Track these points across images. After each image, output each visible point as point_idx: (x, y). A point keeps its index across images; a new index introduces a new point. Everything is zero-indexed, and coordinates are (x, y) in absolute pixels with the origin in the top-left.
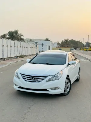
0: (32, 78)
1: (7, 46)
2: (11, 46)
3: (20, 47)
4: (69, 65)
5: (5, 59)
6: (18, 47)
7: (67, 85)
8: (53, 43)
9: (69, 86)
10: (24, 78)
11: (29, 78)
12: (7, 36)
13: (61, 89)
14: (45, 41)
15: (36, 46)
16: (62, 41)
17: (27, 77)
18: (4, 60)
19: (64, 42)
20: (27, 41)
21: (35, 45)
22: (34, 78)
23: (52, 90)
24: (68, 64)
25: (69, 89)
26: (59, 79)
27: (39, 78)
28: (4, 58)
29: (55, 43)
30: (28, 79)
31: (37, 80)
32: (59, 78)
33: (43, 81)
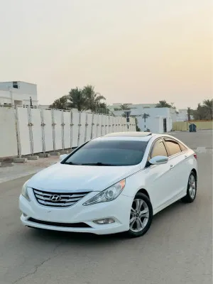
0: (53, 198)
1: (53, 125)
2: (63, 125)
3: (87, 125)
4: (151, 166)
5: (49, 155)
6: (80, 125)
7: (142, 212)
8: (177, 110)
9: (148, 215)
10: (37, 199)
11: (48, 197)
12: (69, 101)
13: (119, 222)
14: (158, 106)
15: (128, 120)
16: (199, 106)
17: (44, 196)
18: (47, 156)
19: (204, 107)
20: (116, 110)
21: (125, 119)
22: (59, 198)
23: (98, 223)
24: (148, 165)
25: (146, 221)
26: (114, 199)
27: (68, 198)
28: (47, 152)
29: (181, 111)
30: (46, 201)
31: (65, 202)
32: (114, 196)
33: (77, 204)
